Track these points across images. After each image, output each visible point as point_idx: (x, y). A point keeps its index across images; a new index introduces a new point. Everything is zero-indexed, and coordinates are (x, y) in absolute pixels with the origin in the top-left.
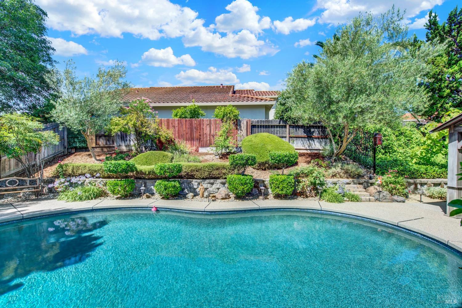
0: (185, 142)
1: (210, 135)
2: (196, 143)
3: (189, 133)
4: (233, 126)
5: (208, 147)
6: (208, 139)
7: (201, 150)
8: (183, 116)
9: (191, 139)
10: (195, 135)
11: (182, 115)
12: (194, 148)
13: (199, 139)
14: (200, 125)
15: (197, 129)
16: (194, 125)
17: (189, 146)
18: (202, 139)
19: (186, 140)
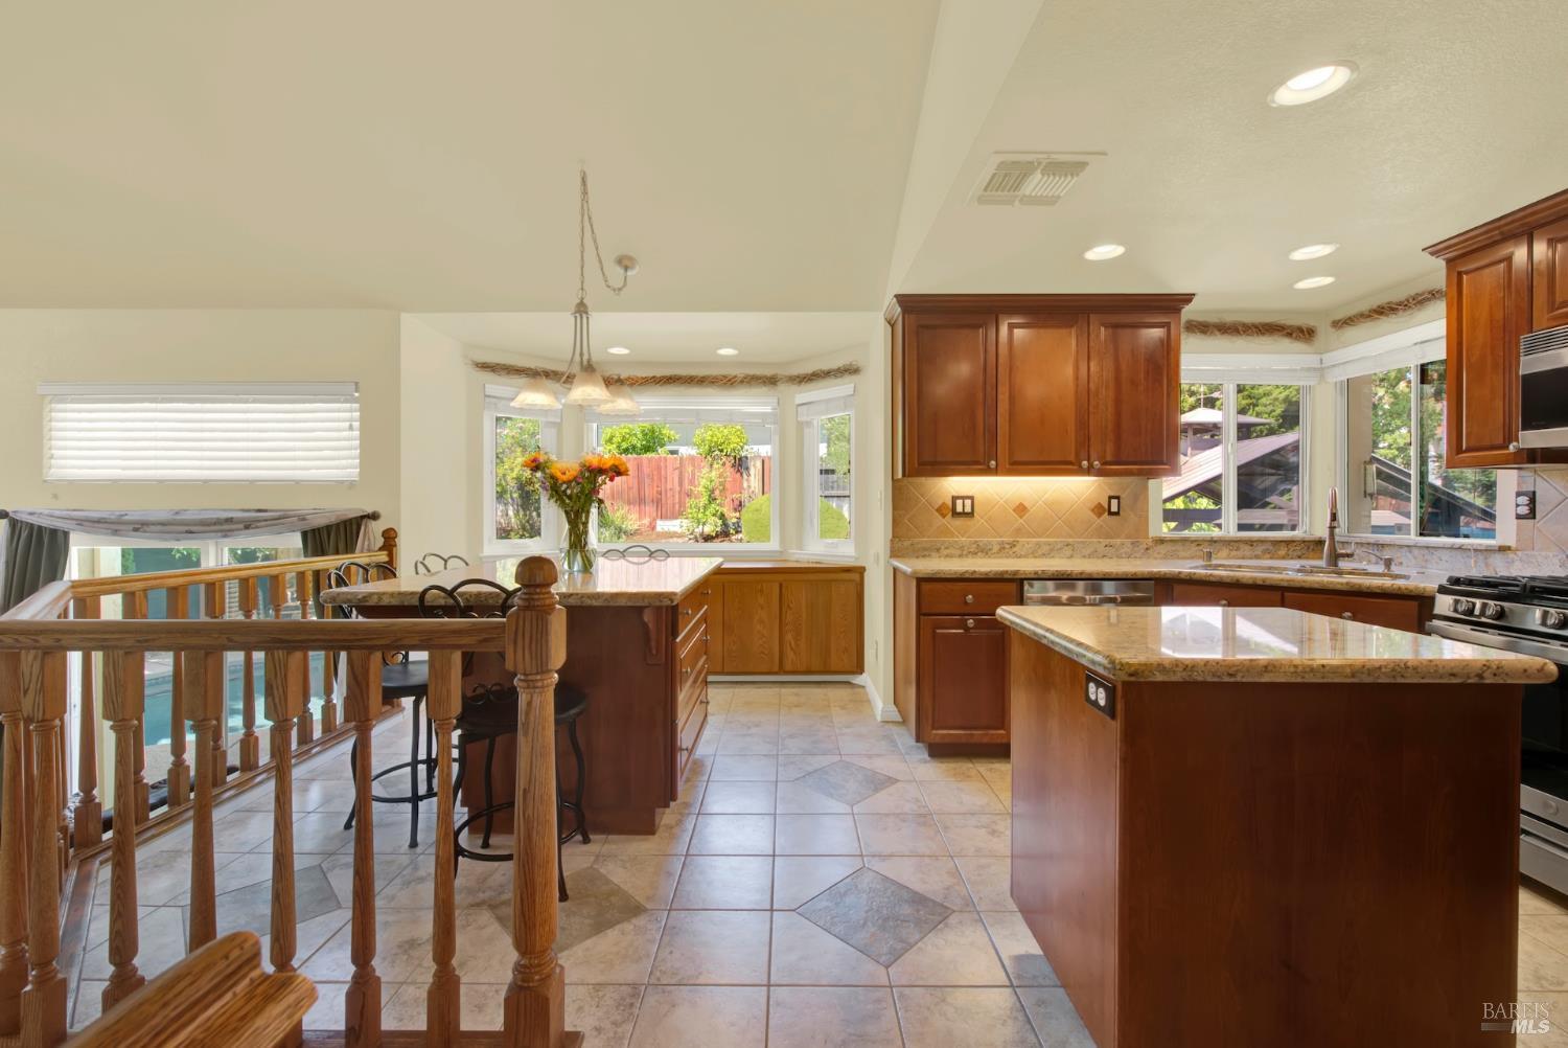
0: (626, 508)
1: (680, 492)
2: (650, 509)
3: (636, 486)
4: (729, 472)
5: (677, 518)
6: (677, 500)
7: (663, 526)
8: (624, 445)
9: (640, 501)
10: (649, 492)
11: (623, 441)
12: (646, 521)
13: (658, 502)
14: (659, 468)
15: (653, 479)
16: (646, 470)
17: (634, 516)
18: (663, 501)
19: (629, 503)
